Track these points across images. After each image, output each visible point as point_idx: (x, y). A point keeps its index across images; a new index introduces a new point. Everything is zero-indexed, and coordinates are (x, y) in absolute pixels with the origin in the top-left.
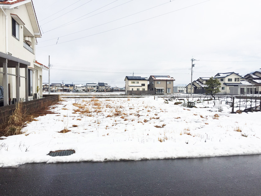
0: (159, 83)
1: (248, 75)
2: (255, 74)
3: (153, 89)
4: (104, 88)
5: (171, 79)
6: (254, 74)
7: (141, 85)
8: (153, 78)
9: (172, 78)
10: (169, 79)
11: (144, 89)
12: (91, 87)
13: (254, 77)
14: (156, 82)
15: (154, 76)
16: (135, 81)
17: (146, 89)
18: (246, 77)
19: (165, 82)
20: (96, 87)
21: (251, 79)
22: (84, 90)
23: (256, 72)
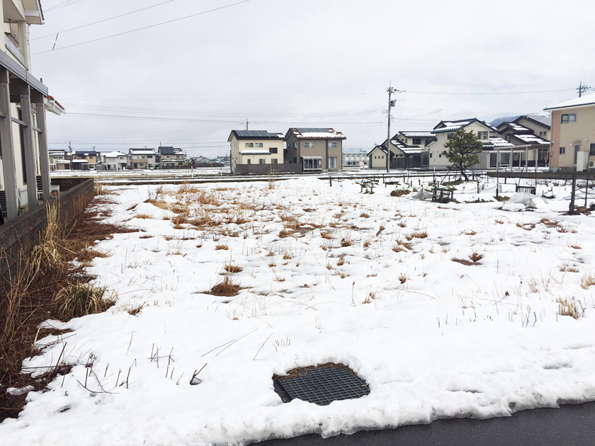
0: (311, 144)
1: (504, 124)
2: (519, 122)
3: (295, 159)
4: (173, 159)
5: (336, 136)
6: (517, 121)
7: (268, 152)
8: (295, 133)
9: (338, 133)
10: (332, 135)
11: (276, 160)
12: (140, 157)
13: (518, 128)
14: (303, 144)
15: (297, 130)
16: (254, 142)
17: (281, 161)
18: (501, 130)
19: (324, 143)
20: (154, 157)
21: (511, 132)
22: (123, 165)
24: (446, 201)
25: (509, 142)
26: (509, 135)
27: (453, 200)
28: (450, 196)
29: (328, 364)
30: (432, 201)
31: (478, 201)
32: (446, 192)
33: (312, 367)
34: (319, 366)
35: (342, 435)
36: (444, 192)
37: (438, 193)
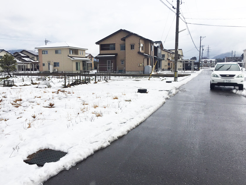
1: (16, 53)
2: (23, 53)
6: (21, 52)
13: (22, 55)
18: (15, 55)
21: (20, 57)
23: (24, 51)
24: (11, 86)
25: (20, 60)
26: (19, 57)
27: (14, 85)
28: (13, 83)
29: (39, 151)
30: (4, 86)
31: (25, 85)
32: (11, 82)
33: (34, 153)
34: (37, 152)
35: (72, 167)
36: (9, 82)
37: (6, 82)
